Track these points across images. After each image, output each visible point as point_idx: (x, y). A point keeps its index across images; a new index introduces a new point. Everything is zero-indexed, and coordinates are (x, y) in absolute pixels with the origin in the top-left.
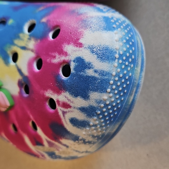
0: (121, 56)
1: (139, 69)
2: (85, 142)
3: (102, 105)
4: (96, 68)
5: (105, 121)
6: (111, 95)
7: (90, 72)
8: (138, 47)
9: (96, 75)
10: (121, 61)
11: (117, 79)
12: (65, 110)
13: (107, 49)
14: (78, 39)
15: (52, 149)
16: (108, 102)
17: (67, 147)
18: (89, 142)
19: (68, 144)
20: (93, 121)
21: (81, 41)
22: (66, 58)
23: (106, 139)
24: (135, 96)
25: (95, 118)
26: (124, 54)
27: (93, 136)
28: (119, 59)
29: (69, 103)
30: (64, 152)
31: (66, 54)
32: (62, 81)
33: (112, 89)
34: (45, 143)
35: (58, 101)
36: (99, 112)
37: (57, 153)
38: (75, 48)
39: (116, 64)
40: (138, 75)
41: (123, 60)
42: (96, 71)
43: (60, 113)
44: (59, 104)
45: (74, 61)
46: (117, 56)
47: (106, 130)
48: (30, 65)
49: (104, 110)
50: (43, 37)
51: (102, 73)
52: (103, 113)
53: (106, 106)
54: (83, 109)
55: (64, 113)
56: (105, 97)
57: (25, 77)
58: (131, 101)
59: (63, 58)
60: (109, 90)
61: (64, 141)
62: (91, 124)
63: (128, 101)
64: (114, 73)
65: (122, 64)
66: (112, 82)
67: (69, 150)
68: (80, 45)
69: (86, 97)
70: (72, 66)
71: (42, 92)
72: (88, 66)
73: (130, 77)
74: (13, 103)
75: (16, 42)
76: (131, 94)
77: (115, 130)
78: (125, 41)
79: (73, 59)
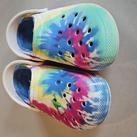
0: (101, 100)
1: (108, 102)
2: (92, 125)
3: (97, 115)
4: (93, 105)
5: (98, 119)
6: (99, 112)
7: (91, 106)
8: (107, 94)
9: (94, 107)
10: (101, 102)
11: (100, 107)
12: (85, 116)
13: (96, 98)
14: (87, 95)
15: (81, 127)
16: (98, 114)
17: (86, 127)
18: (94, 125)
19: (86, 126)
20: (94, 119)
21: (88, 96)
22: (84, 101)
23: (99, 124)
24: (108, 109)
25: (95, 119)
26: (102, 99)
27: (95, 124)
28: (100, 101)
29: (86, 114)
30: (85, 128)
31: (83, 99)
32: (83, 107)
33: (99, 110)
34: (78, 125)
35: (82, 113)
36: (96, 117)
37: (83, 128)
38: (86, 98)
39: (100, 103)
40: (108, 103)
41: (102, 101)
42: (93, 106)
43: (83, 117)
44: (82, 114)
45: (86, 102)
46: (100, 100)
47: (99, 121)
48: (71, 99)
49: (97, 116)
50: (75, 91)
51: (95, 106)
52: (97, 117)
53: (98, 115)
54: (90, 116)
55: (84, 117)
56: (97, 113)
57: (69, 103)
58: (106, 112)
59: (82, 100)
60: (98, 111)
61: (85, 125)
62: (94, 120)
63: (105, 112)
64: (99, 106)
65: (102, 102)
66: (99, 108)
67: (87, 128)
68: (88, 97)
69: (91, 113)
70: (86, 103)
71: (76, 109)
72: (91, 104)
73: (105, 105)
74: (65, 111)
75: (64, 90)
76: (106, 110)
77: (102, 121)
78: (102, 94)
79: (86, 101)
